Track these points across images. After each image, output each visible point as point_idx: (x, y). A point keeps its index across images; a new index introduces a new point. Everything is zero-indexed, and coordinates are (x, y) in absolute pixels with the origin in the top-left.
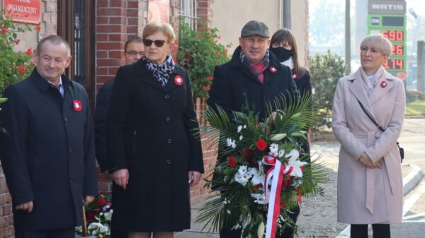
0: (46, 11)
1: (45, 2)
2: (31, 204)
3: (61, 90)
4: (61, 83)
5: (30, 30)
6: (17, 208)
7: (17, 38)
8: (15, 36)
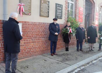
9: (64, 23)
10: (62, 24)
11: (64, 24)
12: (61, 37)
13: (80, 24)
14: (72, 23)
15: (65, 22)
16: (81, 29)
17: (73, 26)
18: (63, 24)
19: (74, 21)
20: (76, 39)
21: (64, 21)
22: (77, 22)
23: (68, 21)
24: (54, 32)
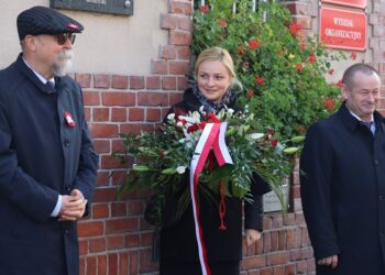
0: (373, 36)
1: (372, 25)
2: (335, 258)
3: (373, 129)
4: (372, 119)
5: (345, 58)
6: (319, 262)
7: (331, 68)
8: (328, 65)
9: (158, 67)
10: (136, 82)
11: (154, 82)
12: (131, 240)
13: (359, 76)
14: (247, 62)
15: (164, 56)
16: (362, 128)
17: (268, 94)
18: (144, 71)
19: (268, 35)
20: (318, 256)
21: (160, 39)
22: (308, 56)
23: (197, 45)
24: (41, 190)
